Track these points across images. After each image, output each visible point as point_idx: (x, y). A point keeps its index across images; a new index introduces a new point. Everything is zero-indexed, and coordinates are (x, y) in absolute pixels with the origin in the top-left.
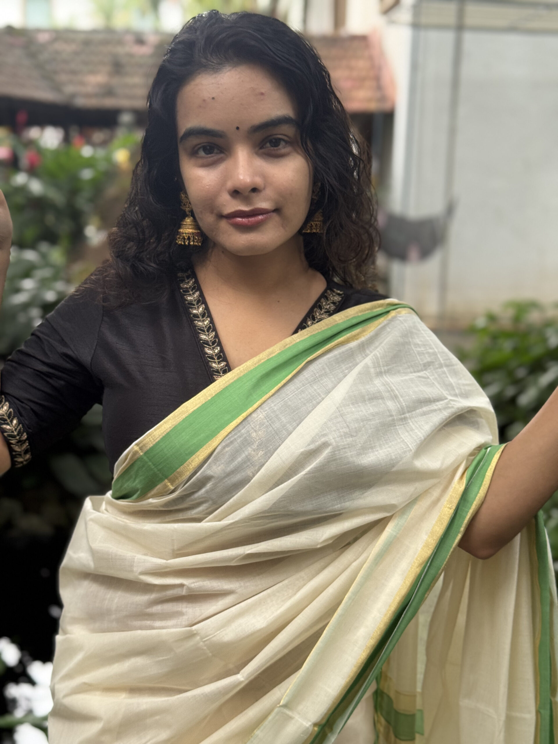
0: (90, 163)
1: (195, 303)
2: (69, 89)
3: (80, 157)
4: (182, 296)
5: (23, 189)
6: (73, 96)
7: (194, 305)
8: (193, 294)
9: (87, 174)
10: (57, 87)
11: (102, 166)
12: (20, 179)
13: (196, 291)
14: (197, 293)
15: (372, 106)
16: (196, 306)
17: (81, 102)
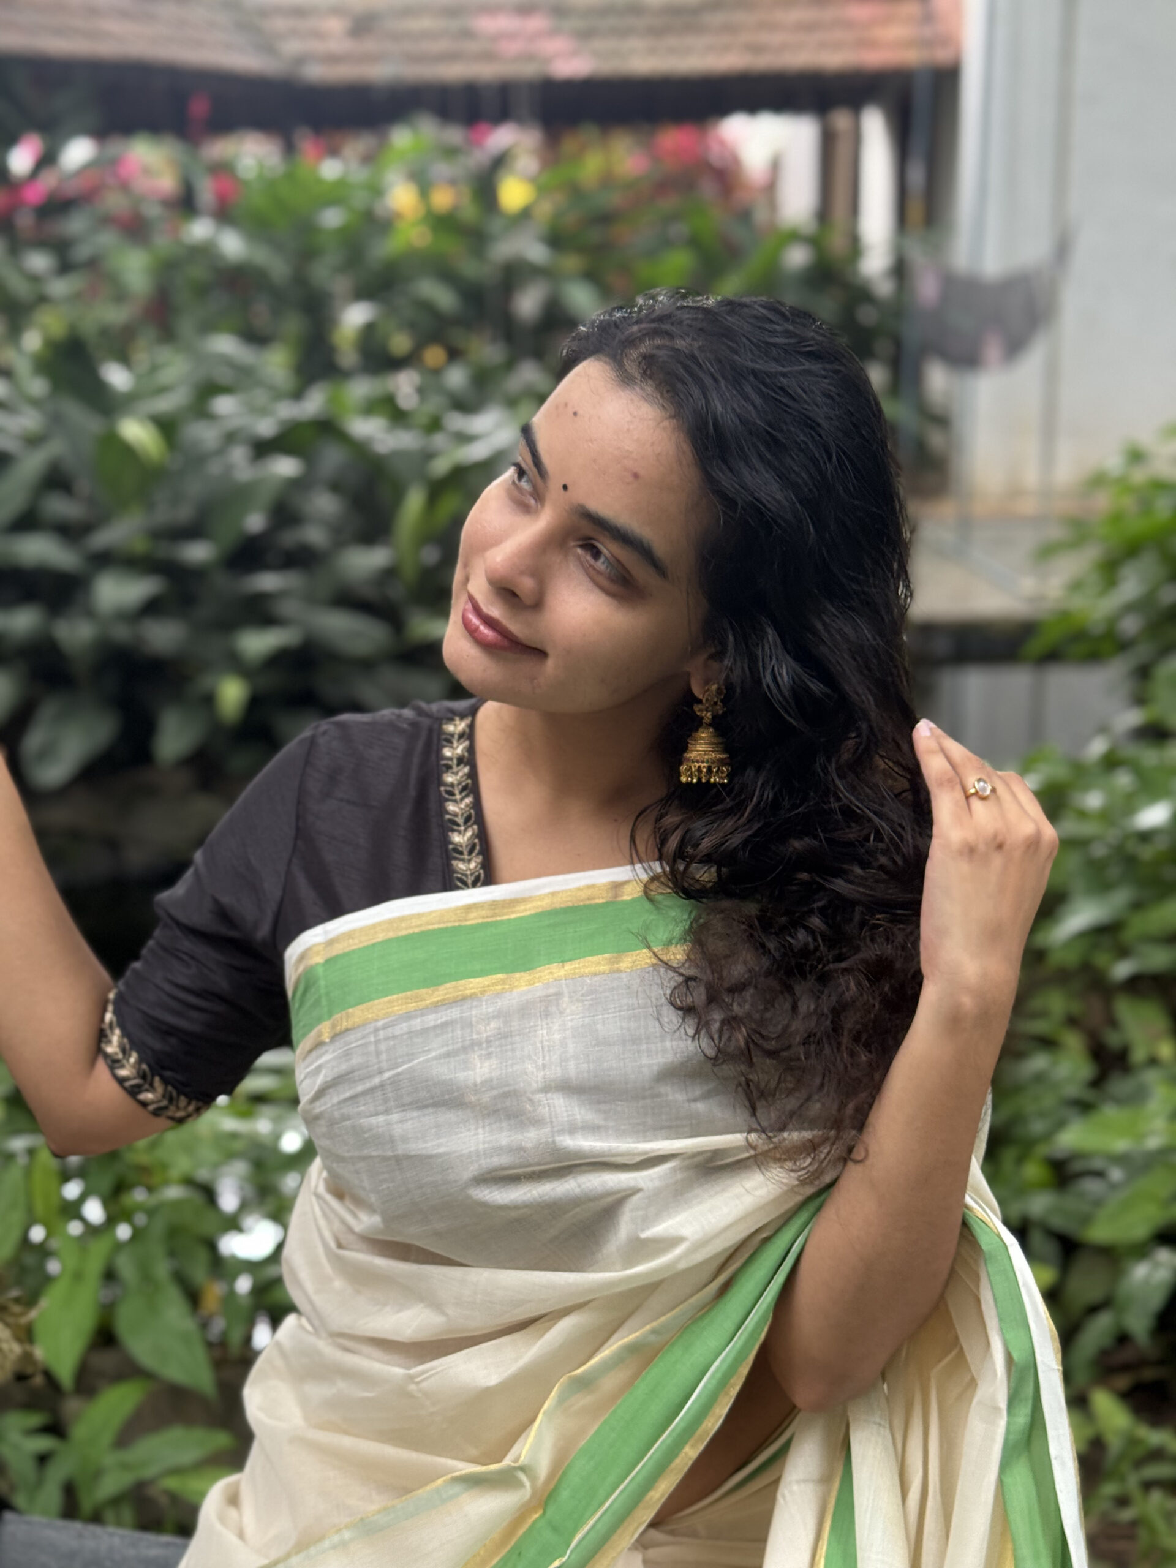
0: (336, 195)
1: (460, 820)
2: (292, 47)
3: (319, 181)
4: (442, 802)
5: (205, 252)
6: (301, 60)
7: (458, 825)
8: (462, 799)
9: (332, 218)
10: (267, 46)
11: (359, 200)
12: (200, 230)
13: (467, 796)
14: (468, 800)
15: (910, 57)
16: (462, 828)
17: (316, 73)
